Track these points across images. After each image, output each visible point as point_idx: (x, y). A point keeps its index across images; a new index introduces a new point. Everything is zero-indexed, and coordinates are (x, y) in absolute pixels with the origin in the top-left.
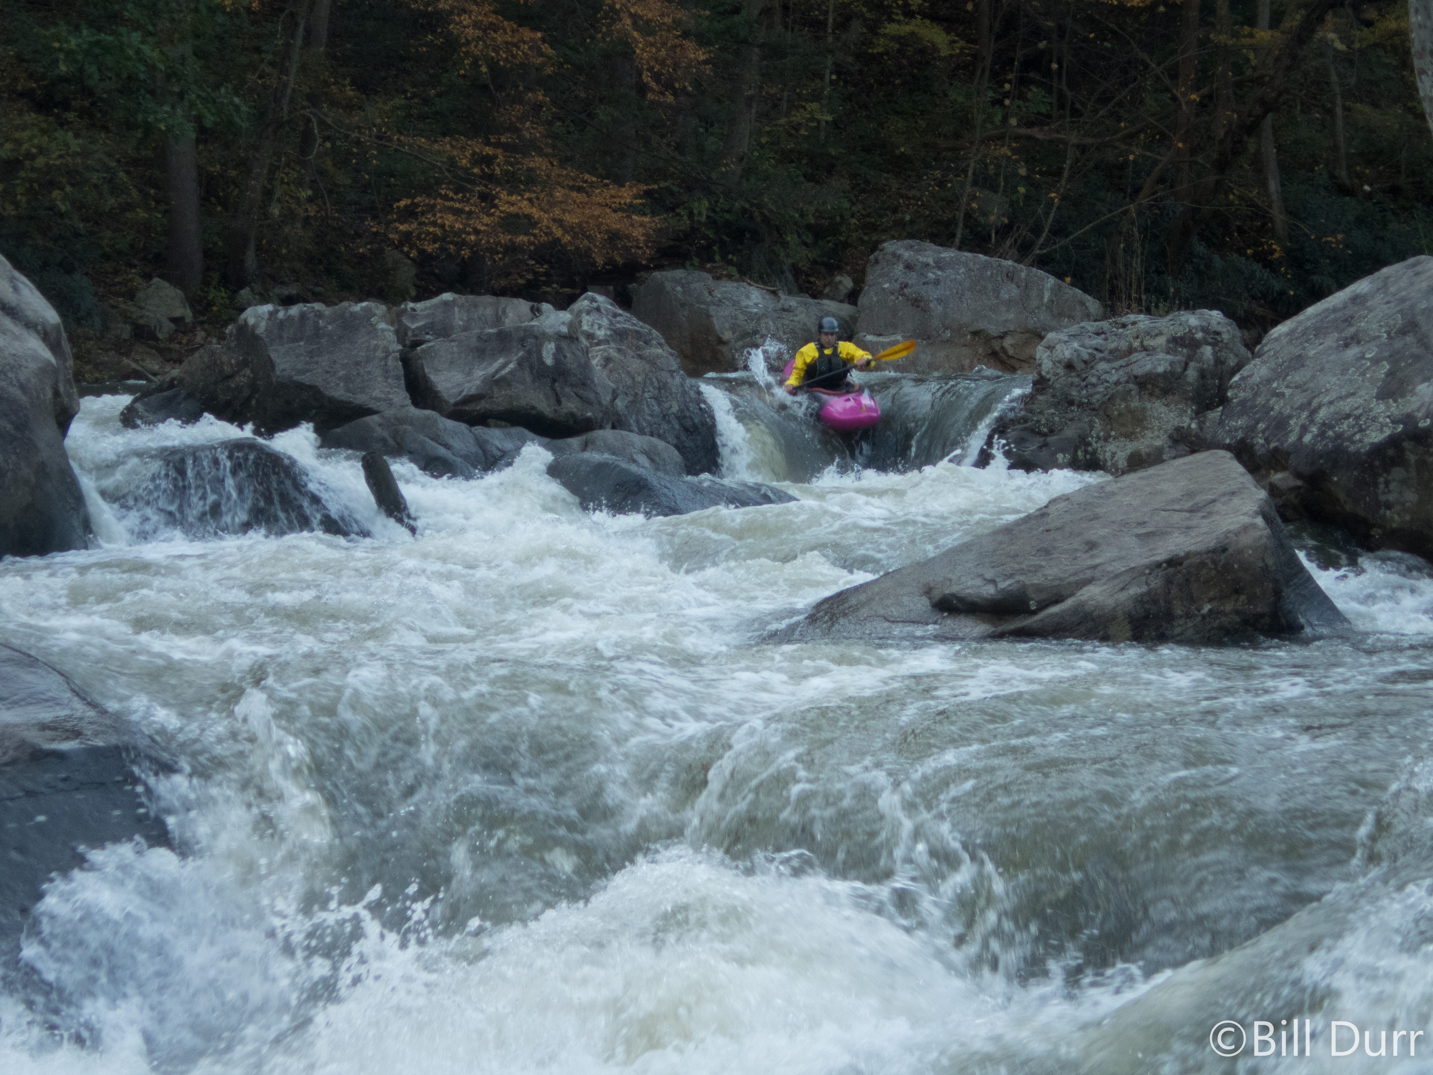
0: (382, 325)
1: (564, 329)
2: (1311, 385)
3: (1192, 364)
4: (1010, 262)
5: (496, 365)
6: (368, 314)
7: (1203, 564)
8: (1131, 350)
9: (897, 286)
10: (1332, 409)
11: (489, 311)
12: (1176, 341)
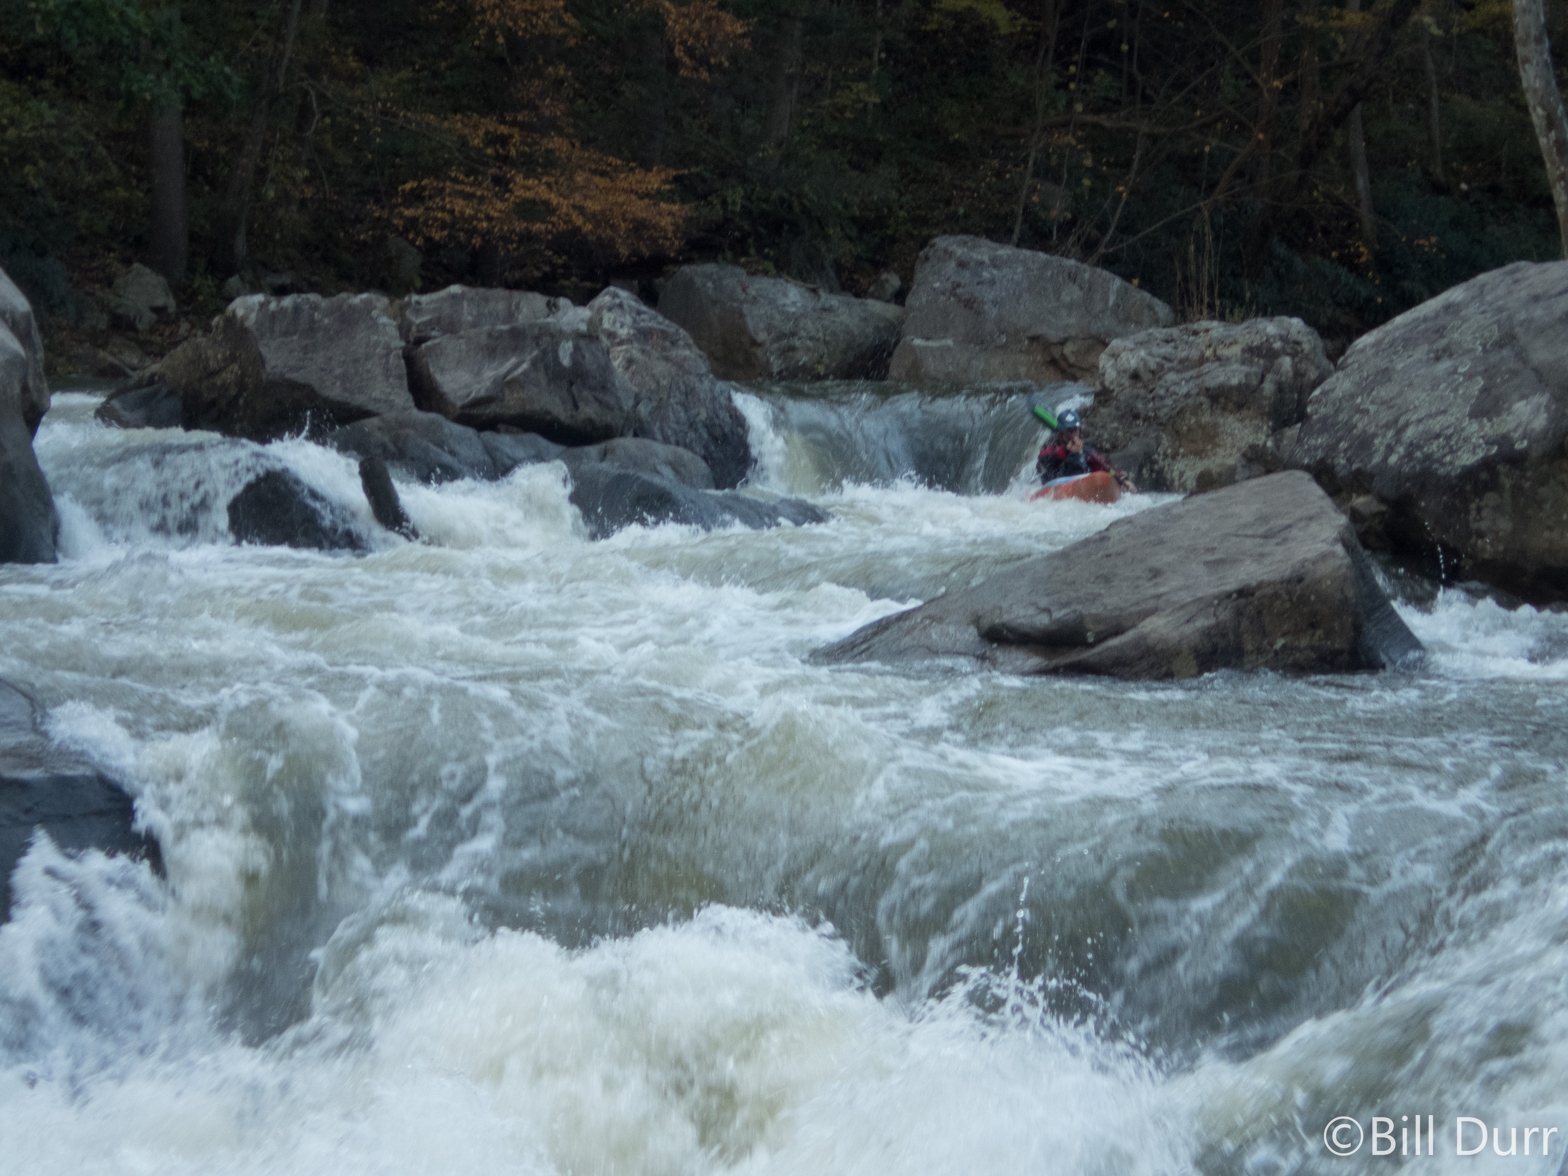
0: (384, 320)
1: (583, 327)
2: (1399, 401)
3: (1269, 377)
4: (1072, 262)
5: (508, 365)
6: (368, 307)
7: (1276, 596)
8: (1202, 360)
9: (949, 285)
10: (1421, 427)
11: (501, 307)
12: (1251, 351)
